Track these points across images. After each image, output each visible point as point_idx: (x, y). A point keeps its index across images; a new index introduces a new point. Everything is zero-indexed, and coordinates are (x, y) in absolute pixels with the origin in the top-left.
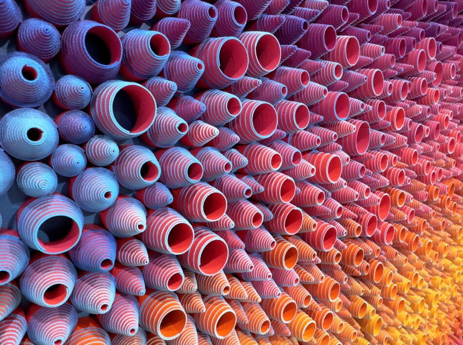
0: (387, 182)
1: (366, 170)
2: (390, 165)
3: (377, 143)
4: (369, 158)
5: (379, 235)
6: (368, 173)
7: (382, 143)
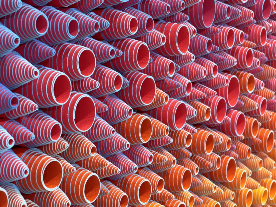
0: (235, 62)
1: (213, 46)
2: (237, 42)
3: (223, 17)
4: (215, 32)
5: (229, 123)
6: (215, 49)
7: (228, 16)
